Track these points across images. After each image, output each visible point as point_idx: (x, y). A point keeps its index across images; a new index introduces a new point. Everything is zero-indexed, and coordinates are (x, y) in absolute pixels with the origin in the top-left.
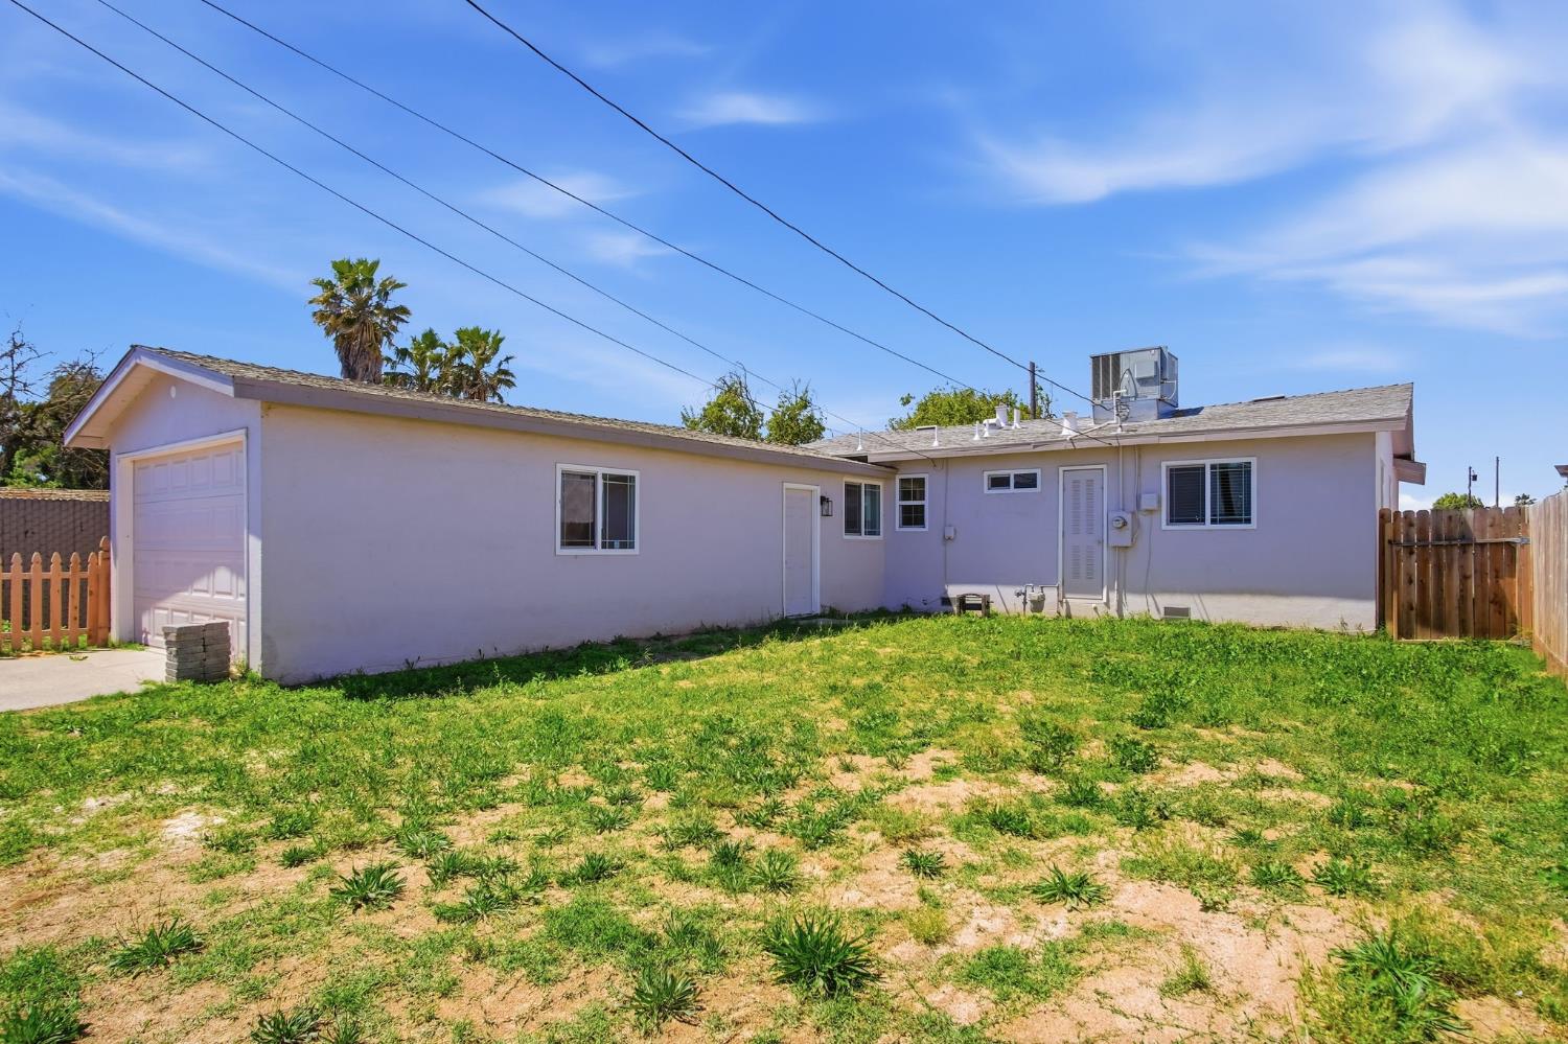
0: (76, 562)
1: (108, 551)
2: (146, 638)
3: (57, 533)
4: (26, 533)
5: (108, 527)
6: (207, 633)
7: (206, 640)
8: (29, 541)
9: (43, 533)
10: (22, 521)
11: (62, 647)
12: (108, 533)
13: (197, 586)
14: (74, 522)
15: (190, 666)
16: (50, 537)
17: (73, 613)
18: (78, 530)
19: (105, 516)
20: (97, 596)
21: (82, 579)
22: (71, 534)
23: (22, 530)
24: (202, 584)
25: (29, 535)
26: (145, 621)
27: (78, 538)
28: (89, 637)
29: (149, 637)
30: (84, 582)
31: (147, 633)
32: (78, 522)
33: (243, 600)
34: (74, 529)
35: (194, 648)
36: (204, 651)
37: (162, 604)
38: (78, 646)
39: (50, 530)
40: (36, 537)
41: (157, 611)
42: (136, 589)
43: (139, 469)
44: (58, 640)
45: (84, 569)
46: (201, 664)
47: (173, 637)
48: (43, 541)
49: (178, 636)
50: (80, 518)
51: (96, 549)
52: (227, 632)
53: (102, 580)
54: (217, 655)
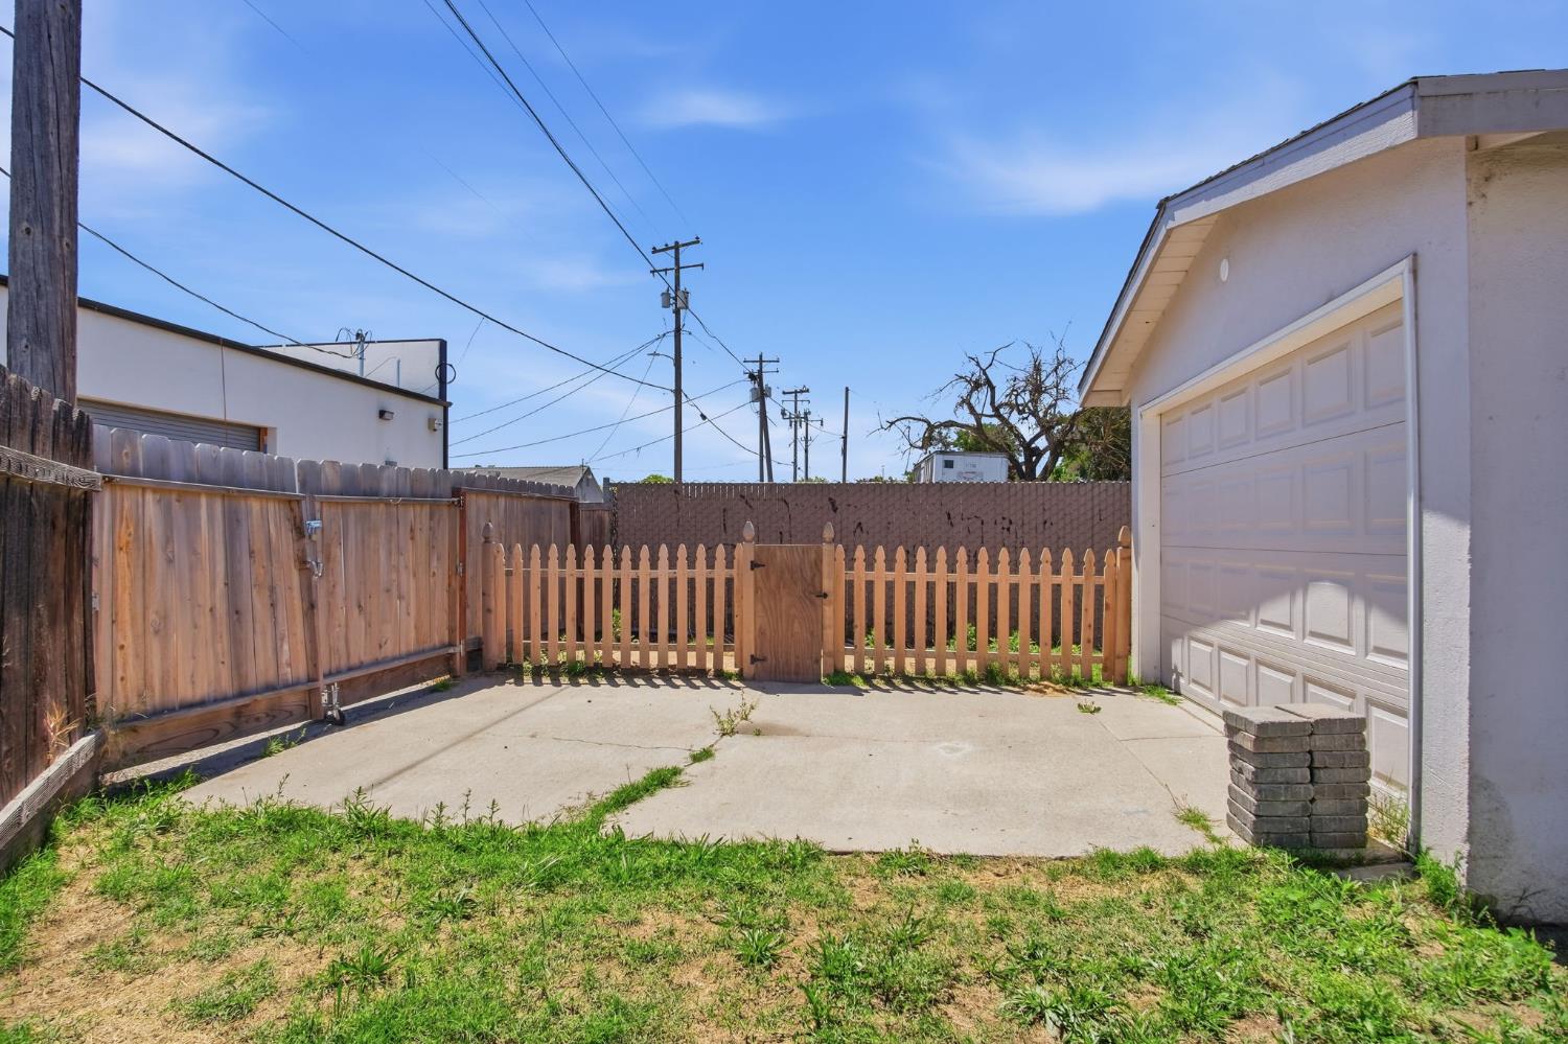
0: (1090, 562)
1: (1128, 547)
2: (1177, 680)
3: (1075, 524)
4: (1045, 522)
5: (1129, 514)
6: (1319, 741)
7: (1317, 756)
8: (1047, 532)
9: (1061, 524)
10: (1040, 510)
11: (1072, 681)
12: (1129, 523)
13: (1268, 612)
14: (1092, 509)
15: (1281, 809)
16: (1068, 529)
17: (1086, 633)
18: (1097, 518)
19: (1124, 501)
20: (1115, 611)
21: (1096, 586)
22: (1089, 524)
23: (1041, 520)
24: (1277, 610)
25: (1048, 525)
26: (1177, 653)
27: (1096, 529)
28: (1105, 669)
29: (1182, 681)
30: (1099, 590)
31: (1179, 675)
32: (1096, 510)
33: (1406, 666)
34: (1092, 518)
35: (1291, 772)
36: (1312, 781)
37: (1201, 635)
38: (1091, 680)
39: (1068, 519)
40: (1054, 528)
41: (1194, 644)
42: (1164, 603)
43: (1168, 424)
44: (1069, 670)
45: (1099, 572)
46: (1305, 808)
47: (1247, 741)
48: (1061, 534)
49: (1258, 741)
50: (1099, 505)
51: (1114, 545)
52: (1363, 742)
53: (1121, 587)
54: (1340, 792)
